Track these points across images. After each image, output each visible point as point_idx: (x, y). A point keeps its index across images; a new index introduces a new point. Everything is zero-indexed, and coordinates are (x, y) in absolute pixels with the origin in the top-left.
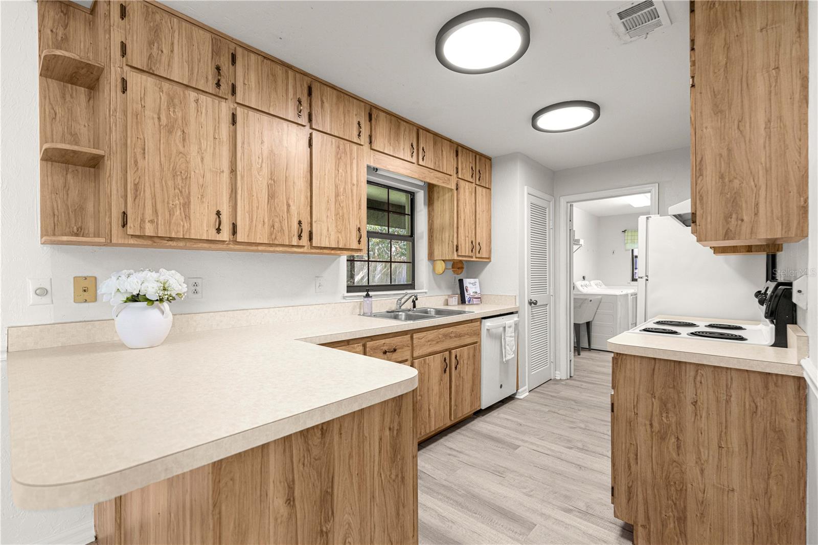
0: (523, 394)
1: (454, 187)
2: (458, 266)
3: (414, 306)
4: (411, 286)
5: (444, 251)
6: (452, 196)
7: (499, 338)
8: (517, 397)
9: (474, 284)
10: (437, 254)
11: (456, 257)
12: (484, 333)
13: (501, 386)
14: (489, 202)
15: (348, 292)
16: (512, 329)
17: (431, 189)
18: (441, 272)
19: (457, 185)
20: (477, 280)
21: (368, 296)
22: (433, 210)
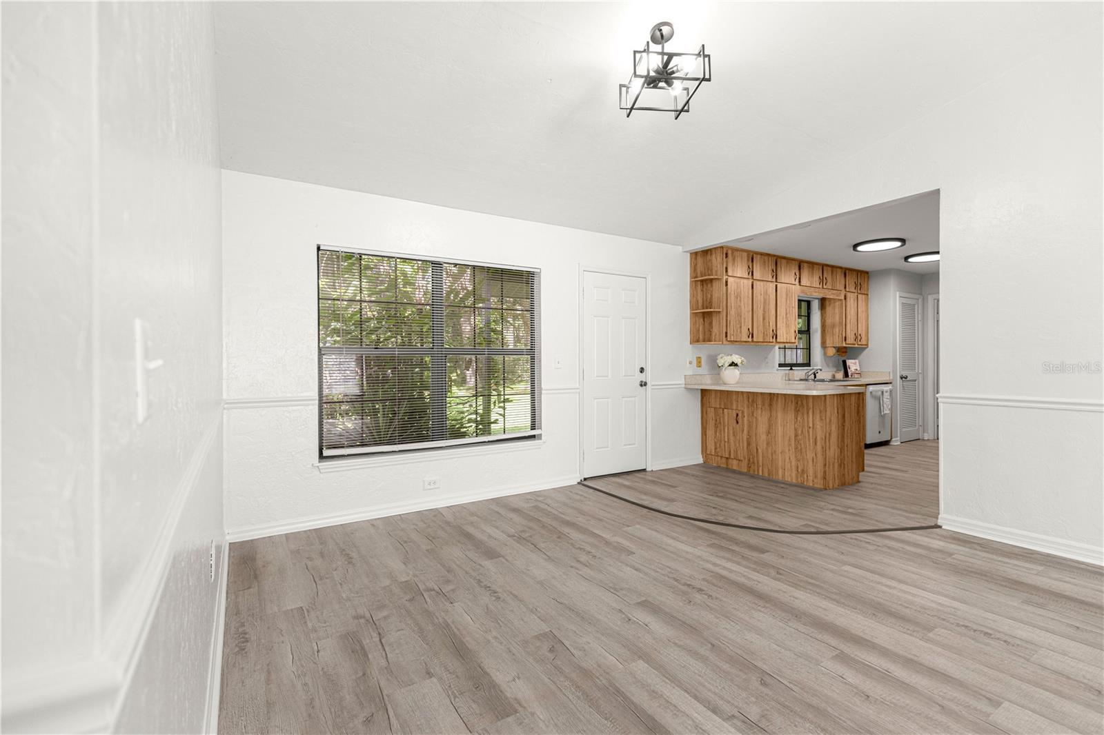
0: (896, 442)
1: (843, 298)
2: (842, 351)
3: (815, 377)
4: (808, 365)
5: (835, 341)
6: (842, 304)
7: (878, 399)
8: (891, 443)
9: (855, 363)
10: (829, 343)
11: (844, 345)
12: (868, 394)
13: (880, 432)
14: (867, 305)
15: (779, 367)
16: (888, 393)
17: (823, 301)
18: (832, 355)
19: (845, 296)
20: (857, 361)
21: (791, 369)
22: (825, 313)
